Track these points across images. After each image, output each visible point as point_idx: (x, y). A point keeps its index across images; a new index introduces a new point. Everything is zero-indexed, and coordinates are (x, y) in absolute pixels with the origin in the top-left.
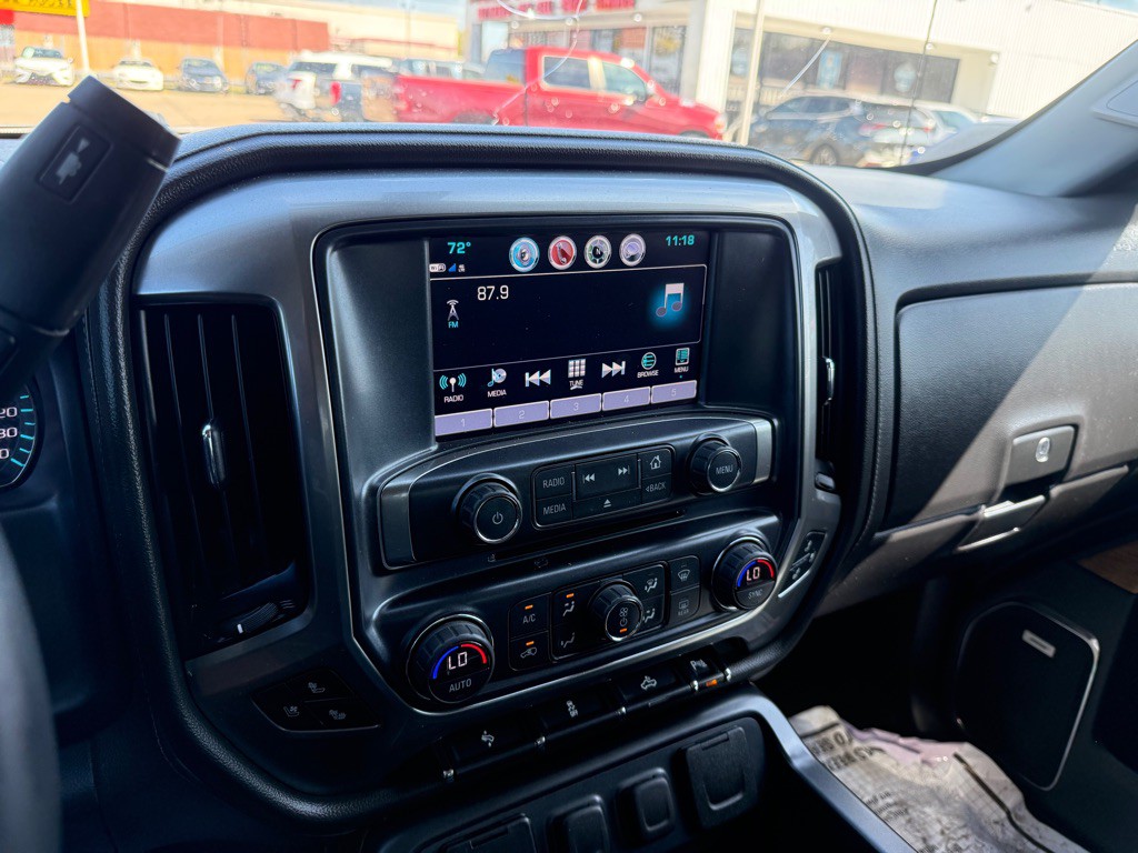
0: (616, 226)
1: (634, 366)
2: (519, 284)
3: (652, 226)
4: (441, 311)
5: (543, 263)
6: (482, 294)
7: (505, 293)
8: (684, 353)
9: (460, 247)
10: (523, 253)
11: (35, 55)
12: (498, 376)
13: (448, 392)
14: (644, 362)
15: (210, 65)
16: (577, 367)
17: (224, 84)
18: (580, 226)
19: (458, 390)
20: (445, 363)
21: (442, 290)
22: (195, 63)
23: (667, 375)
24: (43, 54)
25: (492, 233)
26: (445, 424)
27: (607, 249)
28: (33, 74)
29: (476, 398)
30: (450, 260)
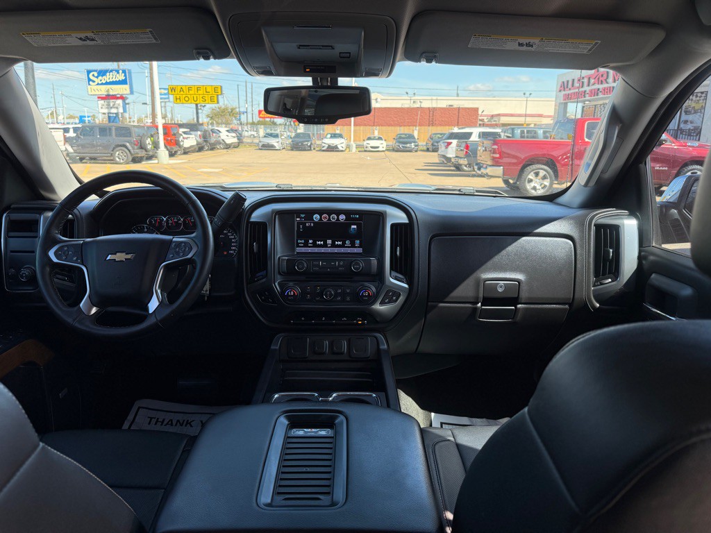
0: (338, 212)
1: (344, 243)
2: (315, 223)
3: (348, 213)
4: (298, 227)
5: (321, 219)
6: (307, 225)
7: (312, 225)
8: (357, 242)
9: (303, 216)
10: (316, 217)
11: (331, 137)
12: (310, 241)
13: (300, 243)
14: (347, 242)
15: (411, 136)
16: (329, 242)
17: (416, 146)
18: (330, 212)
19: (302, 243)
20: (299, 237)
21: (299, 224)
22: (403, 136)
23: (353, 246)
24: (334, 136)
25: (309, 213)
26: (298, 250)
27: (336, 217)
28: (329, 146)
29: (306, 245)
30: (301, 218)
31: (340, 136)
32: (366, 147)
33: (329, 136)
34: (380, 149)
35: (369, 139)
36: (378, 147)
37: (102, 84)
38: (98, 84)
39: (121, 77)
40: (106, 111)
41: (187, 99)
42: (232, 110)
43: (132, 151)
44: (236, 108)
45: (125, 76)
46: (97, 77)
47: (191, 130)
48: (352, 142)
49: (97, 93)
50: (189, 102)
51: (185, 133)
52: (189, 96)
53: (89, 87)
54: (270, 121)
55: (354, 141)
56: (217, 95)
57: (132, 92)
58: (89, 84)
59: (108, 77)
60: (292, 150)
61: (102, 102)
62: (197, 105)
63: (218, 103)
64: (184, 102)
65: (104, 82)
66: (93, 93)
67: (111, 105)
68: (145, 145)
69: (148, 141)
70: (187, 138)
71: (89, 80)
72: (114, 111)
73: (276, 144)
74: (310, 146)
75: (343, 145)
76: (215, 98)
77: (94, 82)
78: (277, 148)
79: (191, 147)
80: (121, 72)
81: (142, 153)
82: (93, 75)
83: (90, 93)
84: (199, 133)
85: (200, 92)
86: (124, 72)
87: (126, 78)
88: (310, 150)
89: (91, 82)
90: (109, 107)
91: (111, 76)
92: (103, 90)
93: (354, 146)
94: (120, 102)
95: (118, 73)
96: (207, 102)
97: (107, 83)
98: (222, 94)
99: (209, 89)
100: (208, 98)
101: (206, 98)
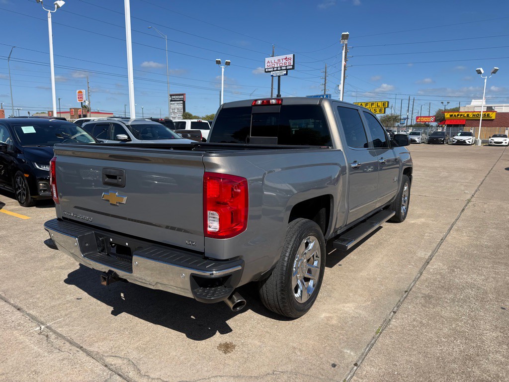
11: (461, 135)
28: (458, 141)
31: (469, 134)
32: (491, 142)
33: (459, 134)
34: (503, 144)
35: (495, 136)
36: (502, 143)
42: (396, 117)
44: (399, 116)
48: (479, 138)
54: (425, 124)
55: (480, 138)
56: (385, 108)
60: (429, 143)
63: (385, 113)
73: (417, 139)
74: (443, 141)
75: (471, 141)
76: (383, 110)
78: (418, 142)
85: (373, 106)
88: (443, 144)
93: (480, 141)
96: (377, 113)
98: (388, 107)
99: (380, 104)
100: (378, 110)
101: (377, 110)
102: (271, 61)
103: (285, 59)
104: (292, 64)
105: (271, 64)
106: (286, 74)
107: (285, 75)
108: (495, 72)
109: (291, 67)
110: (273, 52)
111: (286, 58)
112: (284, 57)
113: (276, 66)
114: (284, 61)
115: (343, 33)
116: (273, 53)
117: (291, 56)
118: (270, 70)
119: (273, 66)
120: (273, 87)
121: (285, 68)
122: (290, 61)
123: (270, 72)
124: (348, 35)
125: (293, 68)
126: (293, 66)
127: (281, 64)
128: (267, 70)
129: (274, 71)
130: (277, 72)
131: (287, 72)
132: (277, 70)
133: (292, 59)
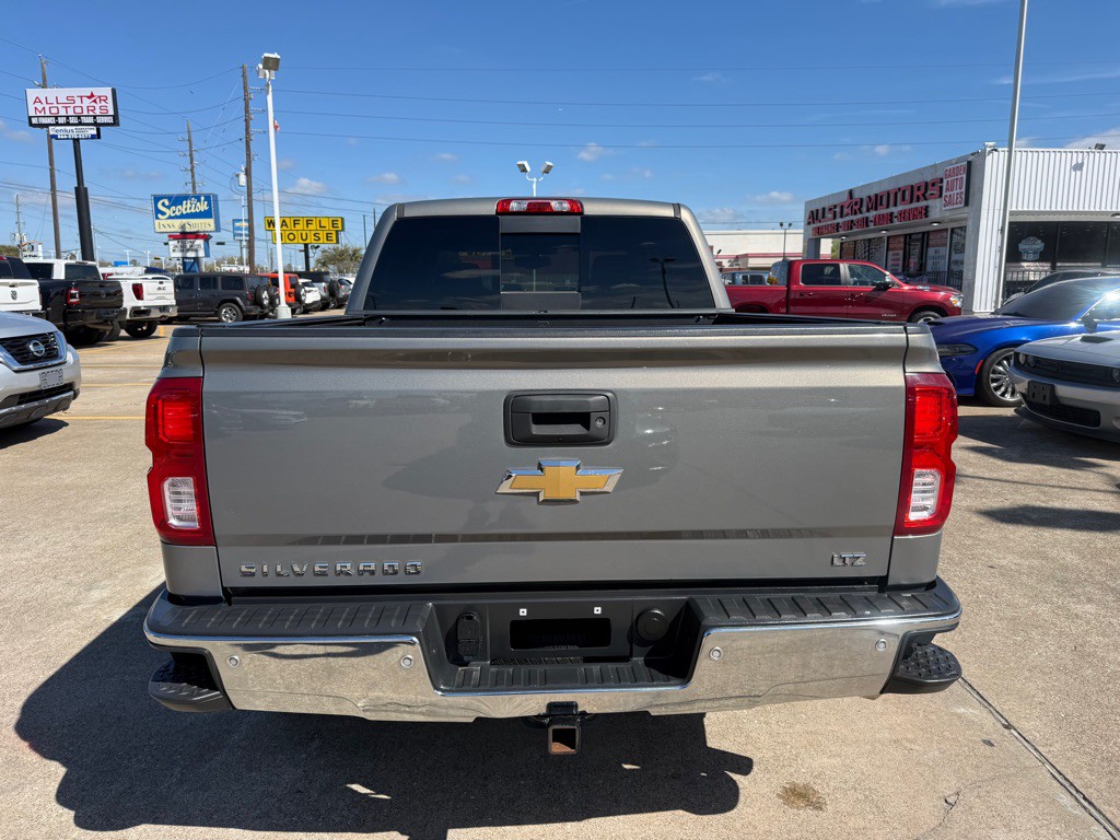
37: (176, 217)
38: (170, 217)
39: (203, 207)
40: (179, 255)
41: (291, 237)
43: (244, 308)
44: (360, 249)
45: (209, 205)
46: (169, 207)
47: (313, 281)
49: (168, 230)
50: (296, 241)
51: (305, 284)
52: (295, 233)
53: (157, 222)
56: (337, 232)
57: (218, 229)
58: (157, 218)
59: (184, 206)
61: (175, 242)
62: (306, 245)
63: (338, 242)
64: (288, 241)
65: (178, 214)
66: (164, 230)
67: (188, 247)
68: (262, 300)
69: (265, 294)
70: (309, 291)
71: (158, 211)
72: (191, 254)
76: (334, 238)
77: (163, 214)
79: (314, 303)
80: (203, 198)
81: (256, 311)
82: (163, 204)
83: (158, 230)
84: (324, 284)
85: (311, 227)
86: (207, 198)
87: (210, 208)
89: (159, 216)
90: (184, 249)
91: (189, 205)
92: (176, 226)
94: (200, 242)
95: (199, 200)
96: (321, 241)
97: (182, 216)
98: (343, 230)
99: (325, 222)
100: (322, 235)
101: (320, 236)
102: (45, 99)
103: (89, 97)
104: (111, 112)
105: (47, 107)
106: (98, 136)
107: (93, 137)
108: (548, 170)
109: (110, 120)
110: (44, 75)
111: (92, 96)
112: (87, 91)
113: (63, 112)
114: (87, 102)
115: (266, 55)
116: (44, 80)
117: (107, 92)
118: (44, 121)
119: (54, 111)
120: (56, 167)
121: (91, 120)
122: (103, 103)
123: (47, 126)
124: (277, 60)
125: (116, 123)
126: (115, 117)
127: (78, 110)
128: (34, 121)
129: (57, 124)
130: (68, 128)
131: (98, 130)
132: (68, 124)
133: (110, 100)
